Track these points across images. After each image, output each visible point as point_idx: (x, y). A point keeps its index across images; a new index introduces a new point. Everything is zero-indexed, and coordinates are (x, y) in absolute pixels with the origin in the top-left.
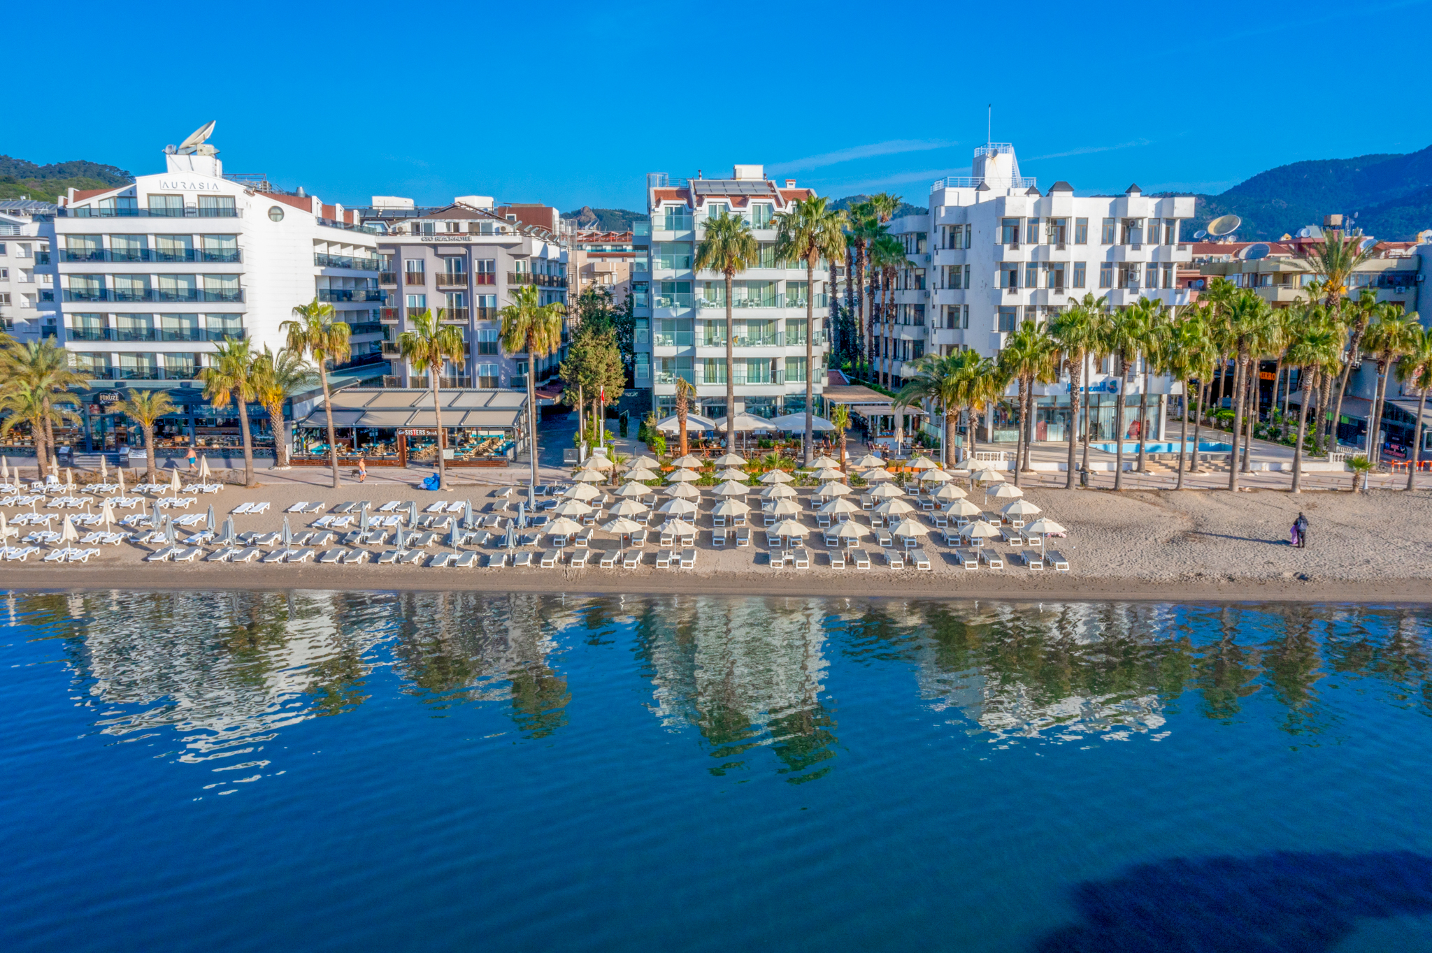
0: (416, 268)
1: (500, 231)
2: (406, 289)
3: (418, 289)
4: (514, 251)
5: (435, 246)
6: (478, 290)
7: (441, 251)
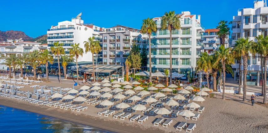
0: (105, 39)
1: (123, 30)
2: (104, 43)
3: (106, 43)
4: (124, 34)
5: (109, 34)
6: (117, 43)
7: (110, 34)
